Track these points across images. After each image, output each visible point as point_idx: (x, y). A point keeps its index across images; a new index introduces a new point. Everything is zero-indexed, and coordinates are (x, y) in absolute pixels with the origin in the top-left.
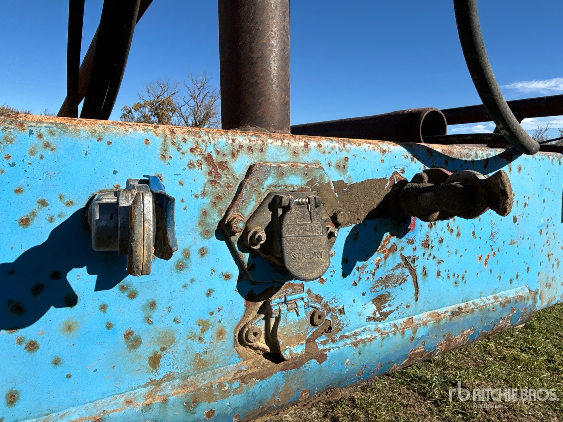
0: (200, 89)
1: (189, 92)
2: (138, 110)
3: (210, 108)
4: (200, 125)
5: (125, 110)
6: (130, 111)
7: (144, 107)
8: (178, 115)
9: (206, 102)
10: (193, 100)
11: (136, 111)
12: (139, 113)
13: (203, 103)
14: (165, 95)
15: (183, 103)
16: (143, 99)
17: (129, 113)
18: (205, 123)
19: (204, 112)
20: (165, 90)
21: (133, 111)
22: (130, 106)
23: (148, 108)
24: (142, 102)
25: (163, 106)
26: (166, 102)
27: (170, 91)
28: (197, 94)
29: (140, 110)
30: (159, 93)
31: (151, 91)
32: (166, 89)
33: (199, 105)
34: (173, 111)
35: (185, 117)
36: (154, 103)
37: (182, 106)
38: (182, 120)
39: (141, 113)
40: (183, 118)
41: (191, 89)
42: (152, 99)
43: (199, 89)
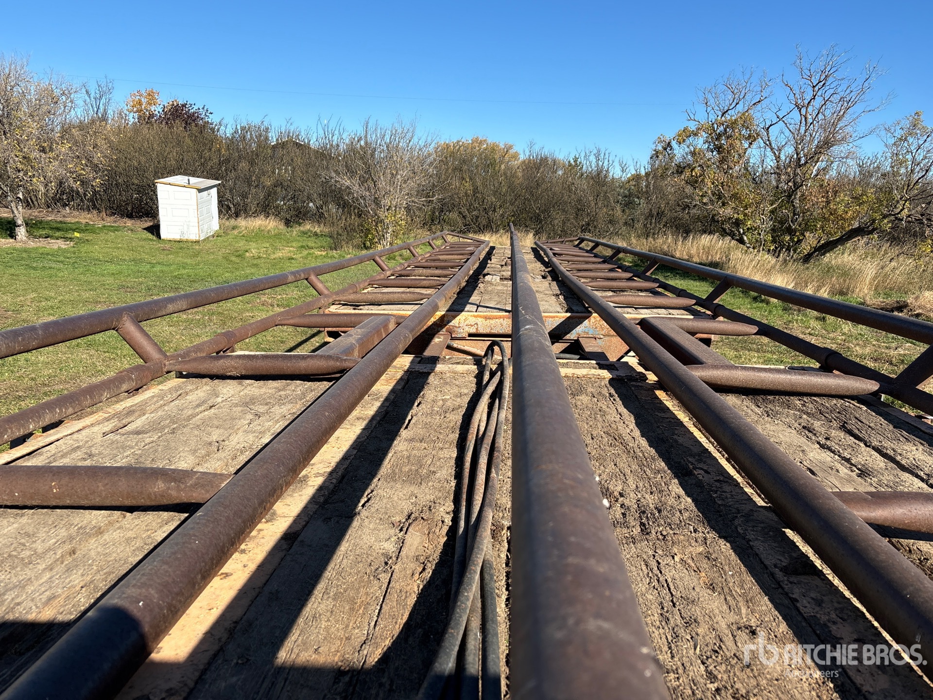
0: (817, 88)
1: (792, 96)
2: (684, 140)
3: (834, 125)
4: (806, 162)
5: (661, 142)
6: (669, 144)
7: (696, 135)
8: (762, 145)
9: (828, 113)
10: (796, 111)
11: (680, 143)
12: (685, 146)
13: (820, 116)
14: (740, 108)
15: (775, 120)
16: (695, 120)
17: (665, 149)
18: (819, 158)
19: (818, 137)
20: (739, 97)
21: (674, 144)
22: (670, 135)
23: (702, 136)
24: (692, 126)
25: (733, 131)
26: (740, 122)
27: (751, 98)
28: (808, 97)
29: (688, 142)
30: (727, 103)
31: (711, 102)
32: (741, 97)
33: (810, 120)
34: (751, 139)
35: (776, 148)
36: (715, 126)
37: (771, 125)
38: (769, 153)
39: (688, 147)
40: (772, 149)
41: (797, 91)
42: (712, 117)
43: (814, 87)
